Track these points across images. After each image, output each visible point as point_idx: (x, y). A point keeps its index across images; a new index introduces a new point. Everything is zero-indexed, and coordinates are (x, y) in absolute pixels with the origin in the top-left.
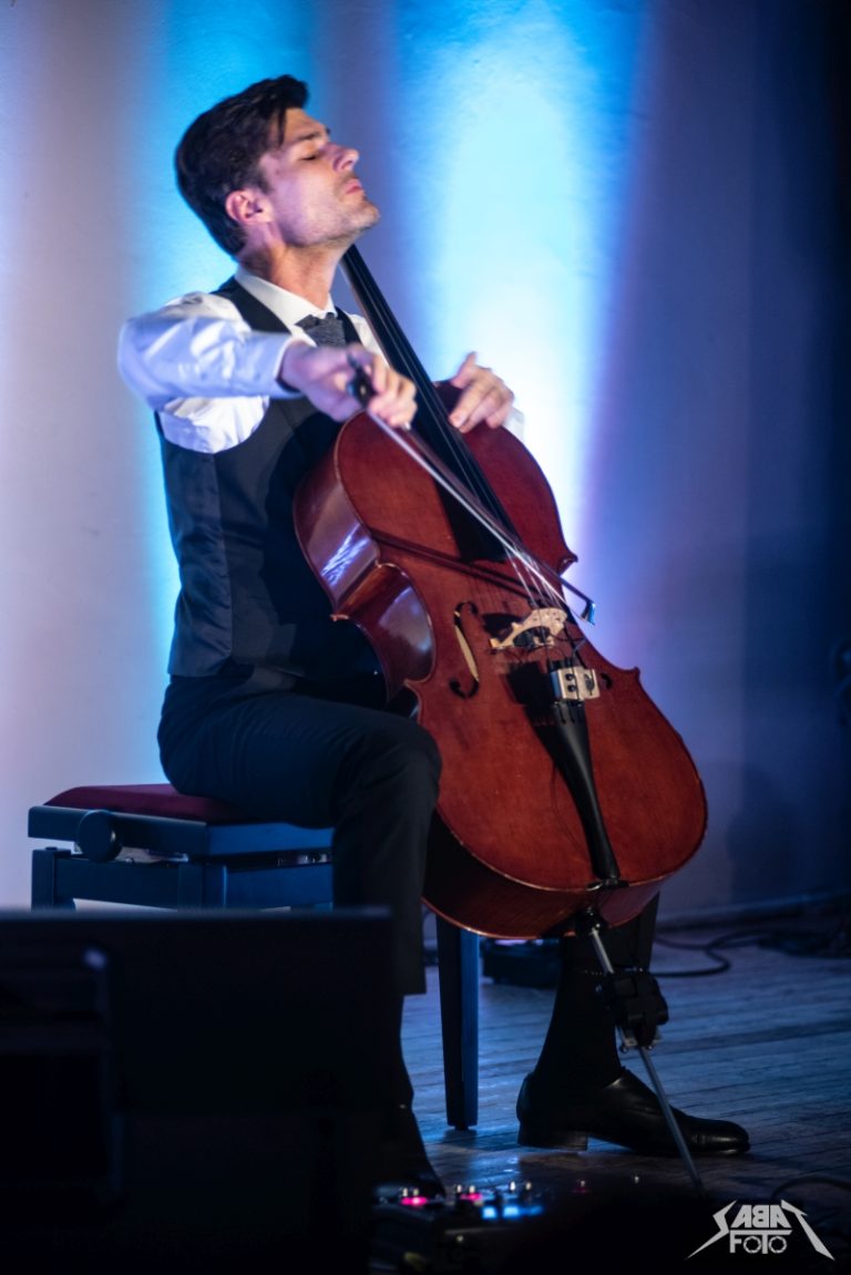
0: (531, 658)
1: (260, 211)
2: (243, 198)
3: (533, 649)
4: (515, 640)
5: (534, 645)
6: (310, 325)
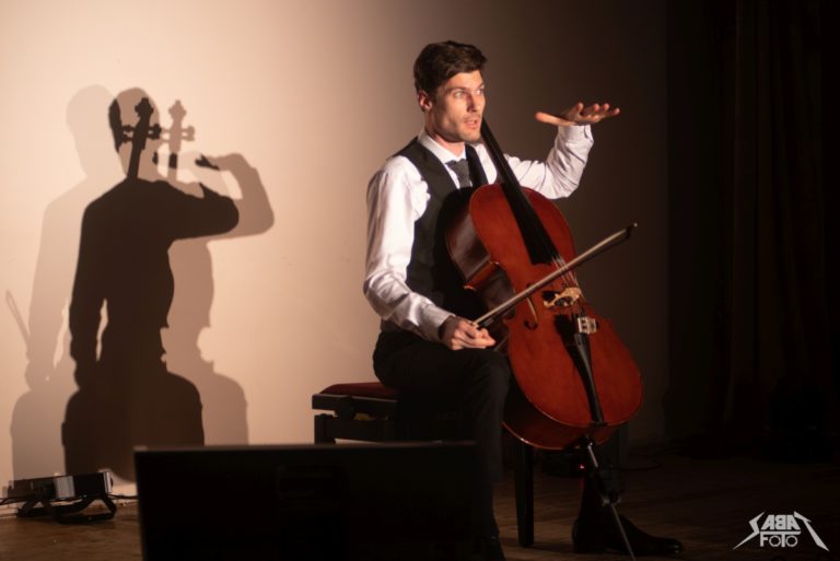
0: (564, 312)
3: (565, 308)
4: (556, 303)
5: (564, 306)
6: (452, 164)
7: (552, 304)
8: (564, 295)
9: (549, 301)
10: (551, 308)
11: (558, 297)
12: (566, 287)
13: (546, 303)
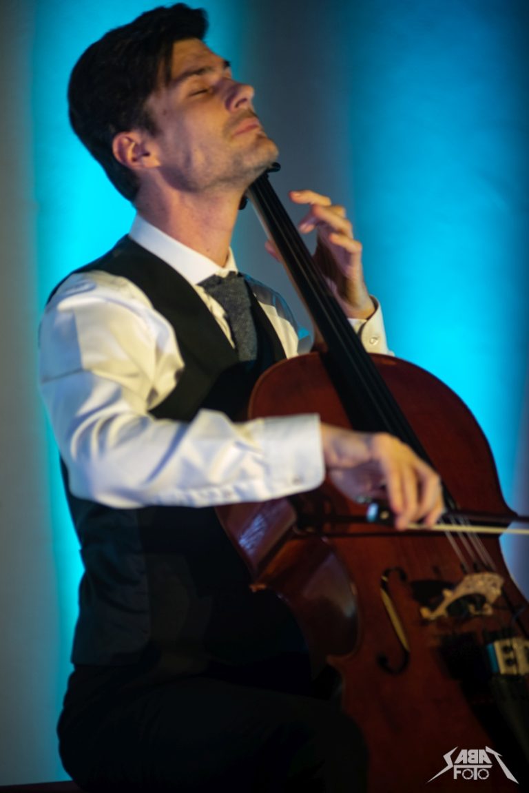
0: (466, 628)
1: (147, 154)
2: (130, 140)
3: (469, 617)
4: (449, 609)
5: (469, 613)
6: (212, 284)
7: (441, 611)
8: (462, 591)
9: (433, 608)
10: (440, 620)
11: (449, 596)
12: (465, 573)
13: (425, 612)
